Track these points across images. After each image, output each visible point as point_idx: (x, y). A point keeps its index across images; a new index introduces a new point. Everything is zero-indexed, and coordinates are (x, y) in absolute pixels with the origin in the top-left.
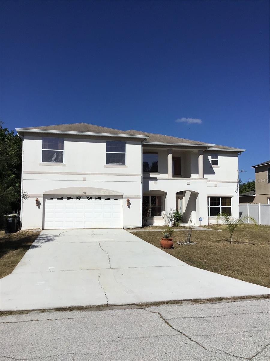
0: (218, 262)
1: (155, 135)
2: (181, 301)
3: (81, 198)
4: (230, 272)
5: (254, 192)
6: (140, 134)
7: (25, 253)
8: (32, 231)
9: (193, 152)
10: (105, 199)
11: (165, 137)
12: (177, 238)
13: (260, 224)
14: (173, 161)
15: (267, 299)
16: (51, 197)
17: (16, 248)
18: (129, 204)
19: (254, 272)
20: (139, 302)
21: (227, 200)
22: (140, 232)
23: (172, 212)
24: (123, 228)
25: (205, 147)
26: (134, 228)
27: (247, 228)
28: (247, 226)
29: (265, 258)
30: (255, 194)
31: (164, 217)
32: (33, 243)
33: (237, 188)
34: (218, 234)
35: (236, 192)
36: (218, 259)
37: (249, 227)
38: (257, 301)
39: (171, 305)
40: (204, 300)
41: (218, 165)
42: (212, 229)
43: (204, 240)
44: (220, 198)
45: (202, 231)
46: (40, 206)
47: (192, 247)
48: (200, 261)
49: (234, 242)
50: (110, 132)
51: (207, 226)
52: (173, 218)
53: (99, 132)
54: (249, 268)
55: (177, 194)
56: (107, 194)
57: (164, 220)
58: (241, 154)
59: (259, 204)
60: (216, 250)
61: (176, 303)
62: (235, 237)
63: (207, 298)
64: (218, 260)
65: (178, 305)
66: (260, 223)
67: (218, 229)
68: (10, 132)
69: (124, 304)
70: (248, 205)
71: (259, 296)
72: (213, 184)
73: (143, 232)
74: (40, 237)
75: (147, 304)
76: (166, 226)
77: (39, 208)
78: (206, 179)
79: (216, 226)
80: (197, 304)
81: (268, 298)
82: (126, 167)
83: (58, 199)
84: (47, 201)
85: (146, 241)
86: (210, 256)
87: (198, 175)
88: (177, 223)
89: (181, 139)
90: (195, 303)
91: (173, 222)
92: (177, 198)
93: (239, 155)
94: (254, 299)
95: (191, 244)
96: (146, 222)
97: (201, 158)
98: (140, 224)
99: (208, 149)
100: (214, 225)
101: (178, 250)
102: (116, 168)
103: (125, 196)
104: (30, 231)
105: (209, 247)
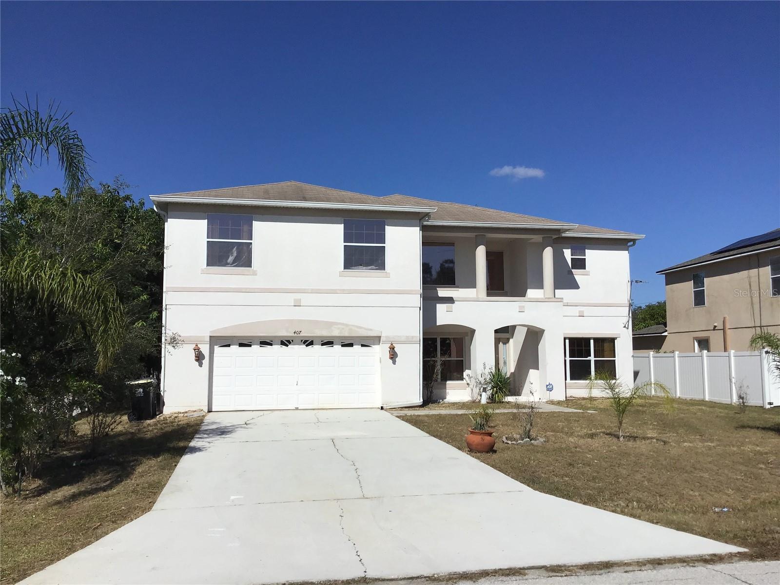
0: (595, 482)
1: (447, 205)
2: (524, 569)
3: (290, 343)
4: (623, 504)
5: (663, 326)
6: (418, 204)
7: (176, 465)
8: (187, 416)
9: (529, 241)
10: (343, 346)
11: (470, 208)
12: (501, 428)
13: (680, 397)
14: (487, 260)
15: (709, 564)
16: (225, 342)
17: (156, 454)
18: (393, 356)
19: (674, 504)
20: (433, 573)
21: (606, 345)
22: (419, 416)
23: (487, 371)
24: (382, 408)
25: (558, 231)
26: (406, 407)
27: (651, 405)
28: (651, 401)
29: (696, 472)
30: (666, 331)
31: (469, 382)
32: (190, 441)
33: (627, 319)
34: (590, 420)
35: (625, 327)
36: (594, 474)
37: (656, 403)
38: (688, 568)
39: (504, 578)
40: (574, 568)
41: (585, 269)
42: (575, 409)
43: (561, 434)
44: (592, 342)
45: (554, 413)
46: (203, 361)
47: (535, 450)
48: (556, 479)
49: (627, 437)
50: (351, 201)
51: (563, 401)
52: (490, 386)
53: (328, 200)
54: (662, 496)
55: (496, 331)
56: (346, 334)
57: (469, 390)
58: (634, 244)
59: (677, 353)
60: (589, 456)
61: (514, 574)
62: (628, 427)
63: (579, 564)
64: (594, 478)
65: (518, 578)
66: (678, 395)
67: (589, 409)
68: (136, 204)
69: (401, 577)
70: (651, 356)
71: (692, 557)
72: (576, 311)
73: (427, 416)
74: (206, 428)
75: (451, 576)
76: (474, 402)
77: (201, 365)
78: (559, 300)
79: (583, 402)
80: (558, 576)
81: (712, 563)
82: (388, 276)
83: (241, 345)
84: (217, 349)
85: (434, 436)
86: (576, 470)
87: (543, 290)
88: (498, 396)
89: (503, 214)
90: (555, 574)
91: (489, 392)
92: (497, 341)
93: (631, 246)
94: (682, 564)
95: (532, 442)
96: (431, 392)
97: (548, 254)
98: (418, 400)
99: (564, 235)
100: (579, 399)
101: (507, 455)
102: (364, 278)
103: (386, 337)
104: (182, 415)
105: (573, 450)
